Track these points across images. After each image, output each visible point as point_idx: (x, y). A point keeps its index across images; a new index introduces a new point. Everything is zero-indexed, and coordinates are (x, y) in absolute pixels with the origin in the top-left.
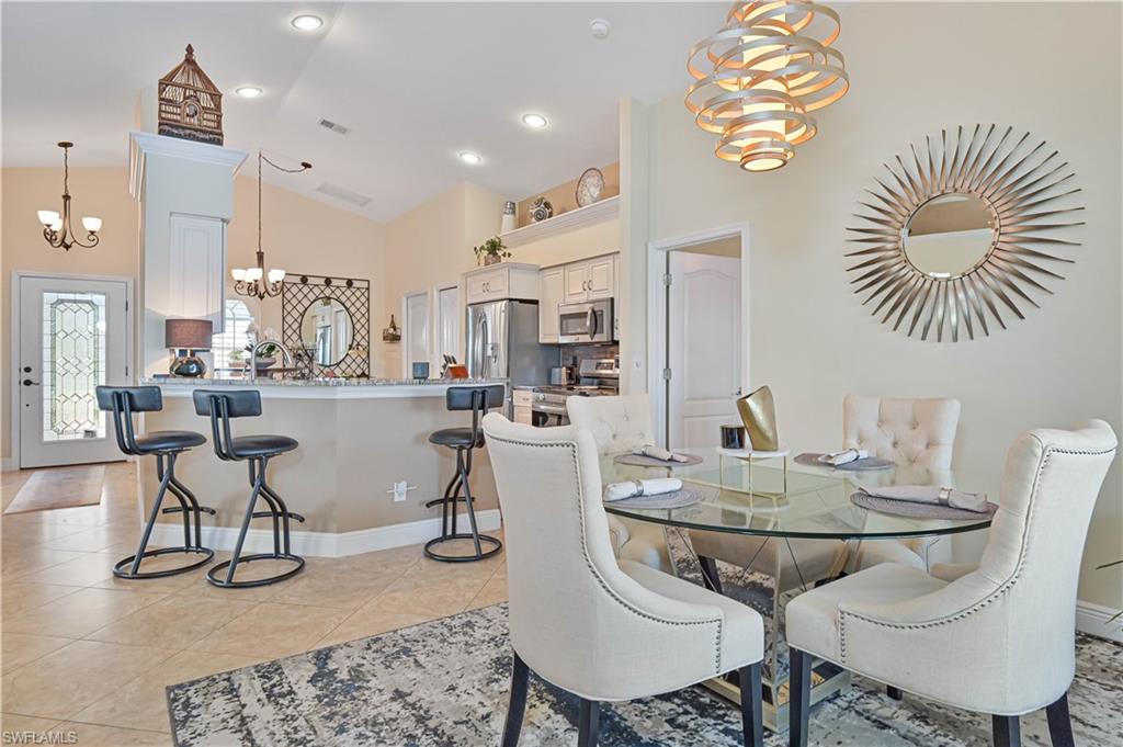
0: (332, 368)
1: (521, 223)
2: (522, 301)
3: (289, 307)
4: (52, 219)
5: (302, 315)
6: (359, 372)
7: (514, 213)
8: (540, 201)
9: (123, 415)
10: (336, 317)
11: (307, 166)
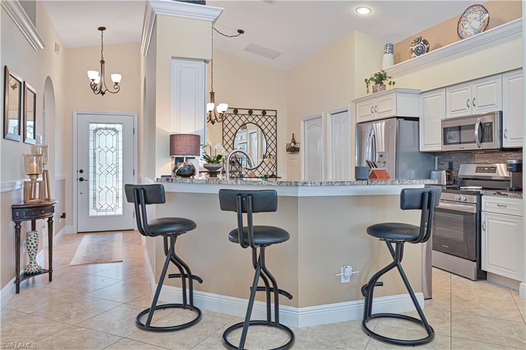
0: (253, 171)
1: (396, 60)
2: (406, 119)
3: (226, 130)
4: (94, 75)
5: (235, 135)
6: (270, 173)
7: (392, 52)
8: (419, 39)
9: (140, 206)
10: (250, 137)
11: (241, 32)
